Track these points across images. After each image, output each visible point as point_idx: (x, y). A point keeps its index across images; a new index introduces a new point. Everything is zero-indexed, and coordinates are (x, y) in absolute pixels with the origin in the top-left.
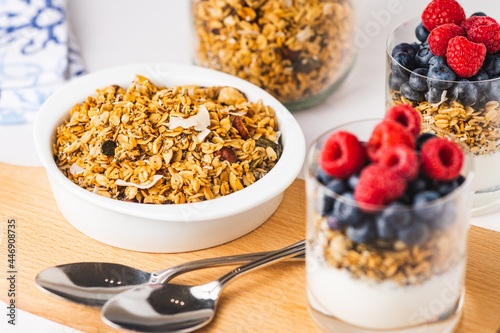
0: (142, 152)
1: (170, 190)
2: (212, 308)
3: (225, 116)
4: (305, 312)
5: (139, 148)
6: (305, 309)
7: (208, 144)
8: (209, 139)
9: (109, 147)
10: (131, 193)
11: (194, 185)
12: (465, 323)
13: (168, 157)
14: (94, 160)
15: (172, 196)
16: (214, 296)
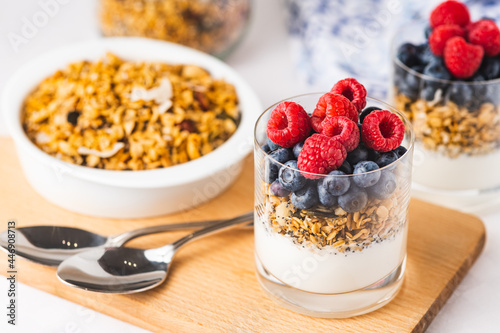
0: (104, 122)
1: (130, 158)
2: (165, 270)
3: (186, 89)
4: (252, 276)
5: (102, 118)
6: (253, 274)
7: (168, 116)
8: (171, 111)
9: (73, 117)
10: (93, 160)
11: (153, 154)
12: (406, 291)
13: (129, 127)
14: (59, 128)
15: (132, 164)
16: (167, 260)
